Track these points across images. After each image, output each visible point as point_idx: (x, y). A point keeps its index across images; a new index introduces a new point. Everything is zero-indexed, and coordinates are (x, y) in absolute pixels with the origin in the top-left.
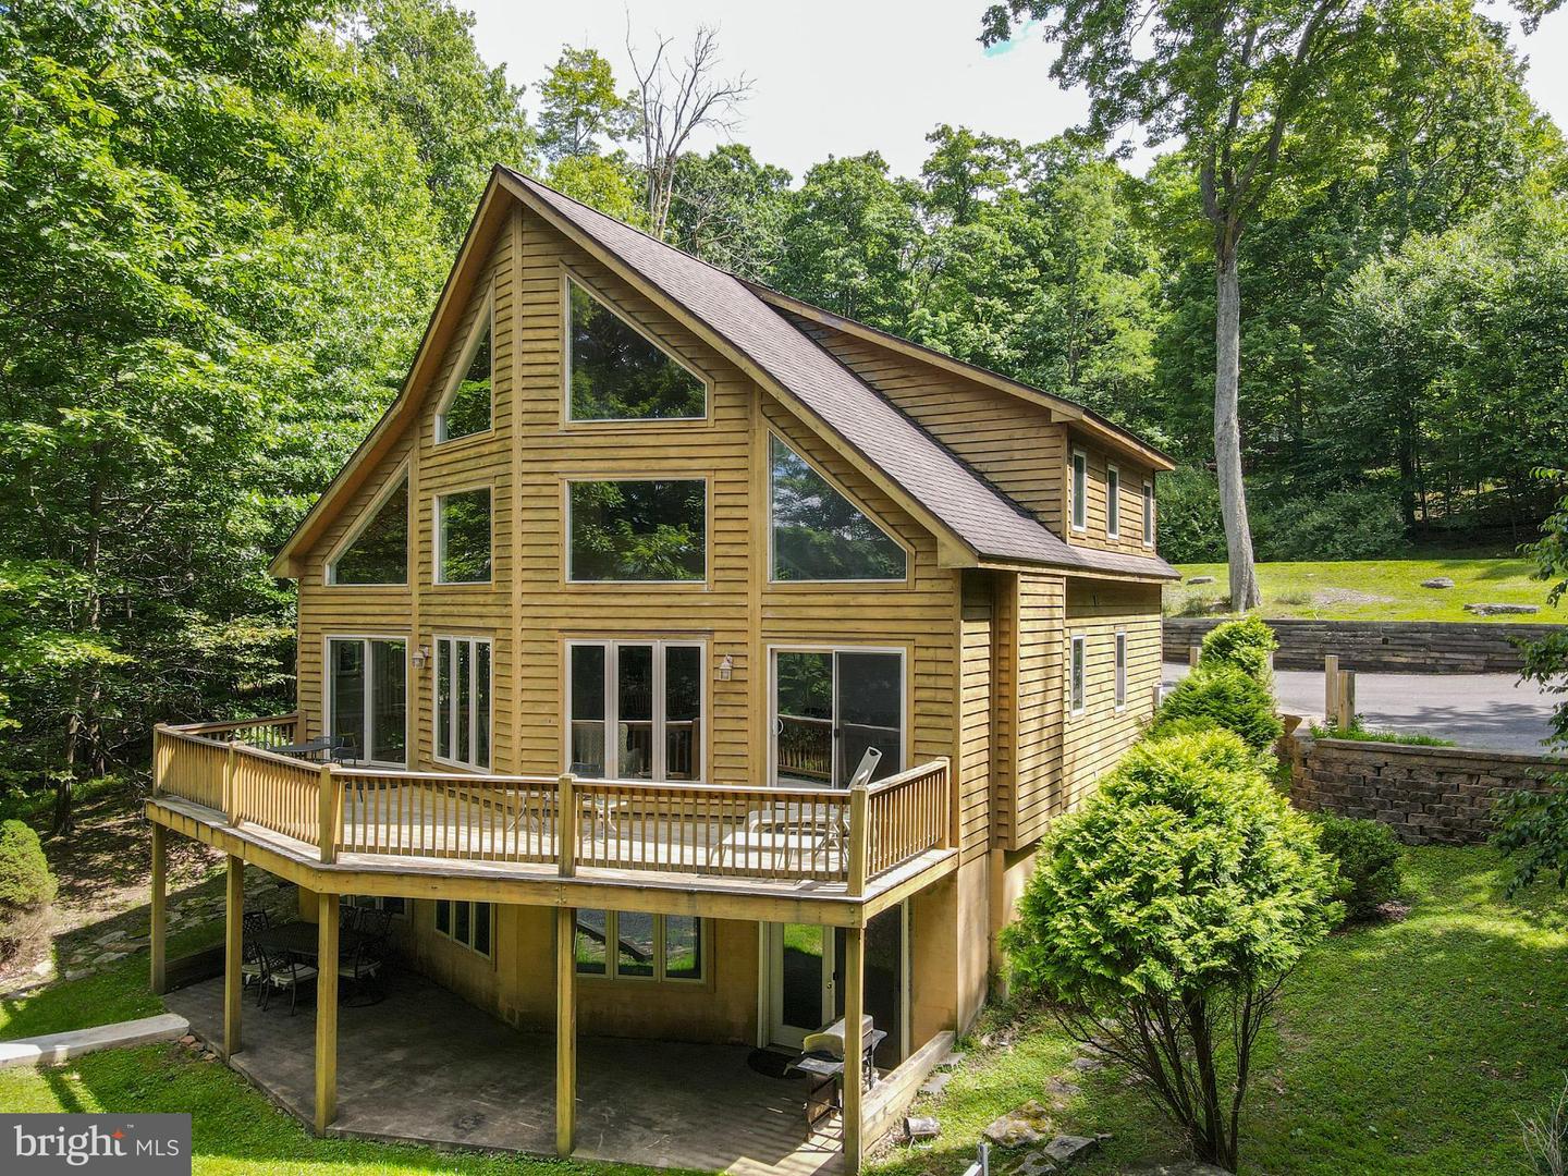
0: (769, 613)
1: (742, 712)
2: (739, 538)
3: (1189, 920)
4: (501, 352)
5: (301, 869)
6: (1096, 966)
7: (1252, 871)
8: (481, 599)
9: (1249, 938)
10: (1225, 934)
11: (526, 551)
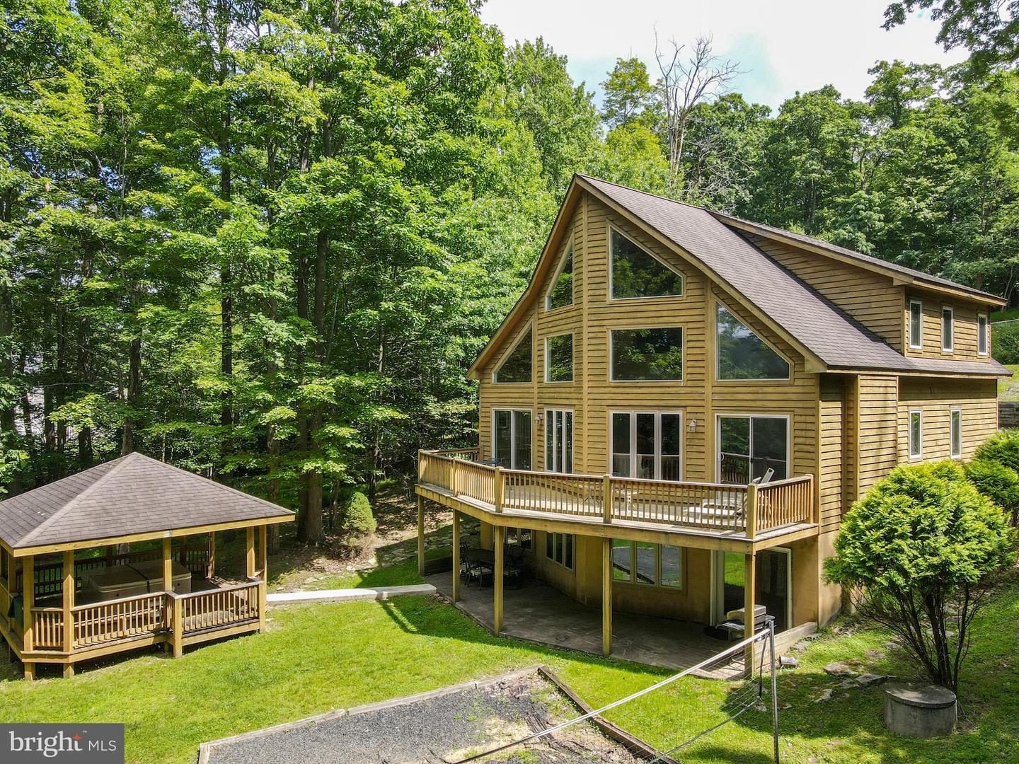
0: (716, 397)
1: (702, 449)
2: (700, 357)
3: (916, 553)
4: (578, 265)
5: (487, 515)
6: (864, 572)
7: (955, 531)
8: (568, 390)
9: (947, 563)
10: (935, 560)
11: (590, 366)
